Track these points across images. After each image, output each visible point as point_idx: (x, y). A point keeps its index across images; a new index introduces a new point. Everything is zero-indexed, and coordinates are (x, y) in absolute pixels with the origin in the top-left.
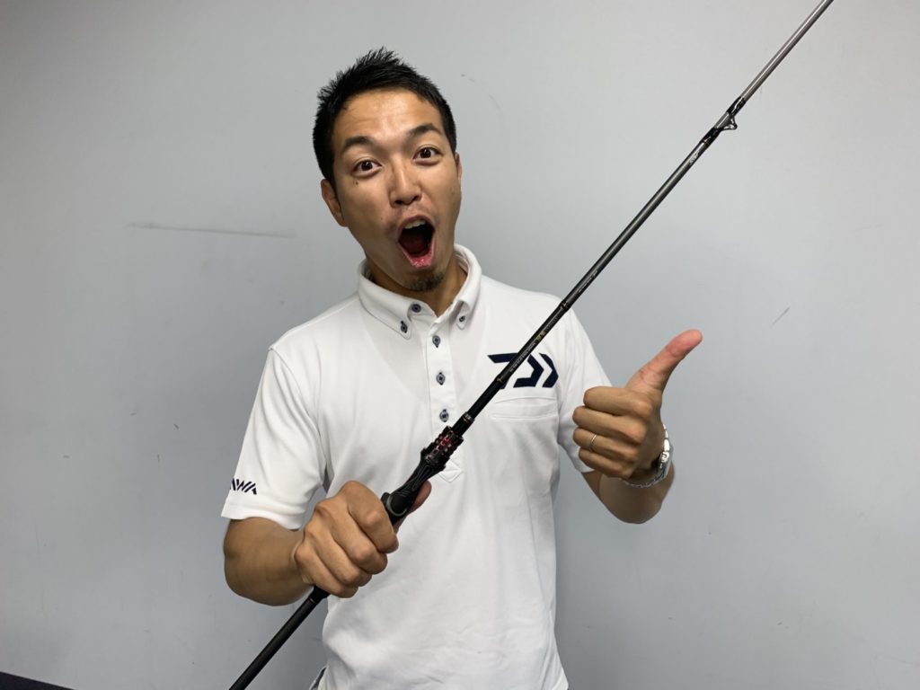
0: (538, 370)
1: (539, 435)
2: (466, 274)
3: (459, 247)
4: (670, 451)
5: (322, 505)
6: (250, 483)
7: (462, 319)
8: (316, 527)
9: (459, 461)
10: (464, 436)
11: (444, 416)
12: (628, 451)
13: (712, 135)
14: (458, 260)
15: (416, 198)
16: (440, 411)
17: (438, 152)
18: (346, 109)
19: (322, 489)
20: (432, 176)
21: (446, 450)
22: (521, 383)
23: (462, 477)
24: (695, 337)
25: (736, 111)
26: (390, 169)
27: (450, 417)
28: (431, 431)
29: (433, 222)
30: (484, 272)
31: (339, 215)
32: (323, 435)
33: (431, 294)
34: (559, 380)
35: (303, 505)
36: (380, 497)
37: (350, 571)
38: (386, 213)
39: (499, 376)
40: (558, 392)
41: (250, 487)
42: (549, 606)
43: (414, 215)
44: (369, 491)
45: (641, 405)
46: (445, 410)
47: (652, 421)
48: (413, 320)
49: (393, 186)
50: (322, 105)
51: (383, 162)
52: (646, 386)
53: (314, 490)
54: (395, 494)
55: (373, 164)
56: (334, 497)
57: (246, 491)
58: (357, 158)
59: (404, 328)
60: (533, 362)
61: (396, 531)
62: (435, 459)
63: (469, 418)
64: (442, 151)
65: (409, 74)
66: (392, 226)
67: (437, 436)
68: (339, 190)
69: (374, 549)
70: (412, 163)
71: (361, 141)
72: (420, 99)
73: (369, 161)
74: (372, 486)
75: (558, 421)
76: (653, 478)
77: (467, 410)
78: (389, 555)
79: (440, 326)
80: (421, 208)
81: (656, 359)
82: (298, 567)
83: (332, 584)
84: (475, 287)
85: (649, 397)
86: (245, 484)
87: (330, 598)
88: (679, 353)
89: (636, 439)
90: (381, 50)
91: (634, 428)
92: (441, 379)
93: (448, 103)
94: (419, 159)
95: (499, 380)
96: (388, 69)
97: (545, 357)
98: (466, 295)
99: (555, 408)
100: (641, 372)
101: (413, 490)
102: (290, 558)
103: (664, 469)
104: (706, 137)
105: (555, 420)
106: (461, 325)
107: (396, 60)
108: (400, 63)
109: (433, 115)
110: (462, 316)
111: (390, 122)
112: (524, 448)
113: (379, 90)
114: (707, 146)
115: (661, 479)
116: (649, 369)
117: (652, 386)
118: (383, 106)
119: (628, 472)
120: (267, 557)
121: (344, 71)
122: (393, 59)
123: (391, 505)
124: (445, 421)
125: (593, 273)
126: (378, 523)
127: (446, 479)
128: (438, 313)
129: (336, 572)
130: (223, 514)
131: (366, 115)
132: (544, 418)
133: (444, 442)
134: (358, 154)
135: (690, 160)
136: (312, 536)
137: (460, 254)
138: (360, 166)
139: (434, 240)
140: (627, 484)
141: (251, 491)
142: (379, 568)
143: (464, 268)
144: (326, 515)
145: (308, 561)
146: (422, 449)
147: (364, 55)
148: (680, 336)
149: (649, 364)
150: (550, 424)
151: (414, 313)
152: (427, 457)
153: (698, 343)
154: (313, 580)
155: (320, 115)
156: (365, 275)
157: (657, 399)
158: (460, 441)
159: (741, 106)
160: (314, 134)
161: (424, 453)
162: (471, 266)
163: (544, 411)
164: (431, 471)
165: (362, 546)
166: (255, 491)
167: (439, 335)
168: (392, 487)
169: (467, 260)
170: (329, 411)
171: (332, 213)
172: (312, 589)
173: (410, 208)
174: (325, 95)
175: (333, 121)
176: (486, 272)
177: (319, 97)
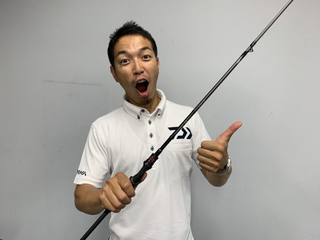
0: (185, 133)
1: (185, 155)
2: (161, 99)
3: (158, 90)
4: (230, 163)
5: (109, 180)
6: (84, 172)
7: (159, 115)
8: (107, 188)
9: (157, 165)
10: (159, 157)
11: (152, 149)
12: (216, 163)
13: (245, 54)
14: (158, 94)
15: (142, 72)
16: (151, 147)
17: (150, 57)
18: (118, 41)
19: (109, 174)
20: (148, 65)
21: (152, 161)
22: (179, 137)
23: (158, 170)
24: (240, 124)
25: (253, 46)
26: (133, 62)
27: (154, 149)
28: (147, 155)
29: (148, 80)
30: (167, 99)
31: (116, 78)
32: (110, 155)
33: (148, 106)
34: (192, 137)
35: (102, 180)
36: (129, 178)
37: (118, 203)
38: (131, 78)
39: (171, 136)
40: (192, 141)
41: (84, 173)
42: (188, 215)
43: (141, 78)
44: (125, 175)
45: (221, 147)
46: (152, 147)
47: (224, 153)
48: (142, 115)
49: (134, 68)
50: (111, 40)
51: (131, 60)
52: (223, 140)
53: (107, 174)
54: (134, 176)
55: (128, 61)
56: (113, 178)
57: (82, 175)
58: (122, 58)
59: (139, 118)
60: (183, 130)
61: (135, 190)
62: (148, 164)
63: (161, 150)
64: (151, 56)
65: (141, 30)
66: (133, 82)
67: (149, 157)
68: (116, 69)
69: (127, 196)
70: (141, 60)
71: (123, 52)
72: (144, 38)
73: (126, 59)
74: (126, 174)
75: (192, 151)
76: (224, 172)
77: (160, 148)
78: (132, 198)
79: (151, 117)
80: (144, 76)
81: (226, 131)
82: (100, 202)
83: (112, 208)
84: (164, 104)
85: (224, 145)
86: (82, 172)
87: (112, 212)
88: (234, 129)
89: (219, 159)
90: (131, 21)
91: (218, 155)
92: (151, 136)
93: (155, 40)
94: (144, 59)
95: (171, 137)
96: (133, 28)
97: (188, 128)
98: (160, 106)
99: (191, 146)
100: (221, 136)
101: (141, 175)
102: (98, 199)
103: (228, 169)
104: (243, 54)
105: (191, 150)
106: (159, 117)
107: (137, 25)
108: (138, 26)
109: (149, 44)
110: (159, 114)
111: (133, 46)
112: (180, 160)
113: (130, 35)
114: (243, 57)
115: (227, 172)
116: (224, 135)
117: (224, 140)
118: (131, 41)
119: (216, 170)
120: (90, 198)
121: (119, 28)
122: (135, 24)
123: (133, 180)
124: (152, 151)
125: (204, 101)
126: (128, 187)
127: (153, 171)
128: (151, 112)
129: (113, 204)
130: (74, 182)
131: (125, 43)
132: (187, 149)
133: (152, 159)
134: (122, 57)
135: (237, 62)
136: (105, 191)
137: (159, 92)
138: (123, 61)
139: (148, 86)
140: (215, 174)
141: (84, 175)
142: (128, 203)
143: (160, 97)
144: (110, 184)
145: (104, 200)
146: (144, 161)
147: (125, 23)
148: (235, 123)
149: (224, 133)
150: (189, 152)
151: (142, 112)
152: (145, 164)
153: (240, 126)
154: (105, 206)
155: (110, 43)
156: (125, 99)
157: (226, 145)
158: (157, 158)
159: (255, 44)
160: (108, 50)
161: (145, 162)
162: (162, 96)
163: (187, 147)
164: (147, 169)
165: (122, 195)
166: (85, 175)
167: (151, 120)
168: (133, 174)
169: (161, 94)
170: (112, 147)
171: (114, 77)
172: (105, 210)
173: (140, 76)
174: (112, 36)
175: (114, 45)
176: (168, 98)
177: (110, 37)
